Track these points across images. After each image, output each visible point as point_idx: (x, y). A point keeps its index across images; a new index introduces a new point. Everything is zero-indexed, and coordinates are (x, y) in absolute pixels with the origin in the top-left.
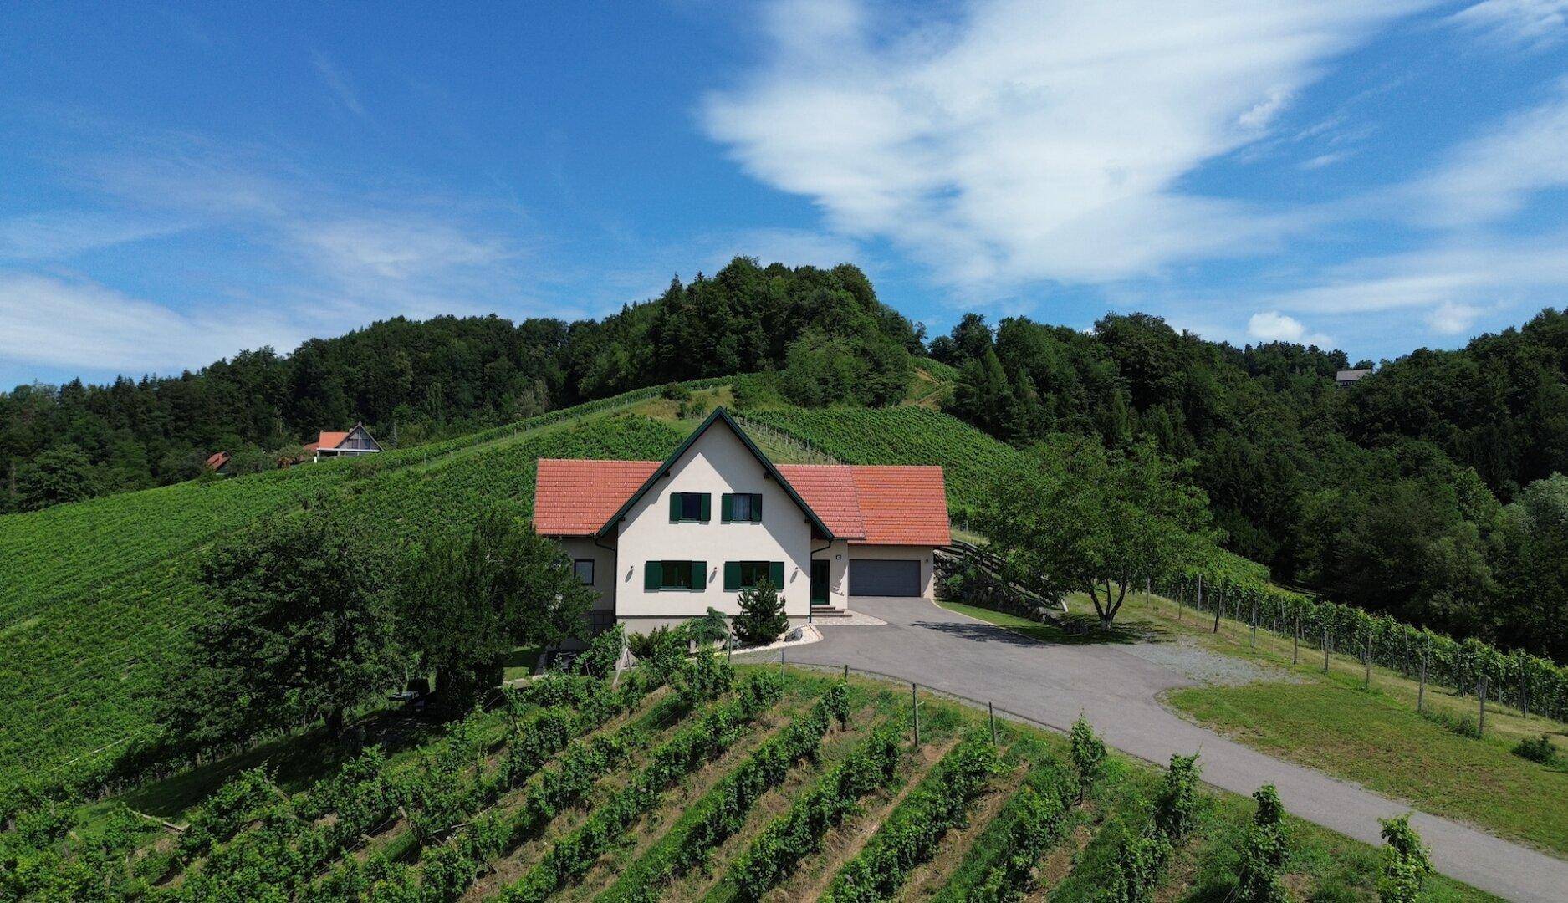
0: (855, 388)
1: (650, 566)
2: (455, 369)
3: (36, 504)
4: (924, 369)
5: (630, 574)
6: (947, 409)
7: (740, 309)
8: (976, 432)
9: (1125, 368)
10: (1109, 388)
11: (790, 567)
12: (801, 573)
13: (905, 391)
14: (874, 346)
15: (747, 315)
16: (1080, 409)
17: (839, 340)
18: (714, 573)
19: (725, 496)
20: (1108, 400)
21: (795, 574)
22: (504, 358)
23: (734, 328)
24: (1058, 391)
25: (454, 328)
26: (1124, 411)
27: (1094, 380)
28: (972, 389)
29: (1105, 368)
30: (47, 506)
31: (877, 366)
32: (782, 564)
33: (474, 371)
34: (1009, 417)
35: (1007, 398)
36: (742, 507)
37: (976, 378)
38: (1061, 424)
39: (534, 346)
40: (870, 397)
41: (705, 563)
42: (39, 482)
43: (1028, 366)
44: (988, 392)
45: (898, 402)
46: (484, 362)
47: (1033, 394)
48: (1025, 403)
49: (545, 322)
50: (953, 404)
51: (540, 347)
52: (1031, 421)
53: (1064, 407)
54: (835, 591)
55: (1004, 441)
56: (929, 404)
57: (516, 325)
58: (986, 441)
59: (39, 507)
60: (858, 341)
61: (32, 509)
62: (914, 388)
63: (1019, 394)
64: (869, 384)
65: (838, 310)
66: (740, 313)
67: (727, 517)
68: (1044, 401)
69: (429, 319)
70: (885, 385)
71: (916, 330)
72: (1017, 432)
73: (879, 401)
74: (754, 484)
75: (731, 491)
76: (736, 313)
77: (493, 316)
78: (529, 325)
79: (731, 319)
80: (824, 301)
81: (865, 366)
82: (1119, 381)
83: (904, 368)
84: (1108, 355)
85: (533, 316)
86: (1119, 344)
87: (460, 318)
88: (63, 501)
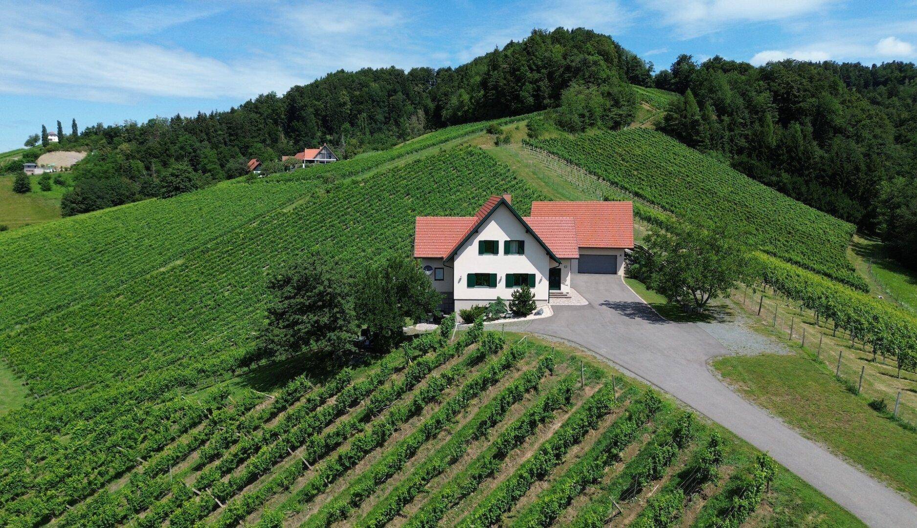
0: (602, 118)
1: (470, 276)
2: (373, 101)
3: (170, 194)
4: (647, 102)
5: (460, 279)
6: (659, 128)
7: (534, 68)
8: (675, 142)
9: (777, 97)
10: (764, 112)
11: (538, 276)
12: (544, 279)
13: (634, 117)
14: (615, 90)
15: (539, 71)
16: (744, 125)
17: (593, 88)
18: (500, 280)
19: (506, 242)
20: (761, 120)
21: (541, 280)
22: (400, 93)
23: (531, 80)
24: (730, 115)
25: (371, 75)
26: (772, 127)
27: (755, 107)
28: (675, 115)
29: (763, 98)
30: (176, 195)
31: (617, 104)
32: (534, 275)
33: (384, 102)
34: (698, 133)
35: (697, 121)
36: (514, 247)
37: (678, 108)
38: (731, 136)
39: (417, 85)
40: (611, 124)
41: (496, 275)
42: (171, 182)
43: (712, 99)
44: (685, 117)
45: (629, 124)
46: (390, 96)
47: (714, 117)
48: (708, 124)
49: (422, 69)
50: (663, 125)
51: (420, 85)
52: (711, 135)
53: (734, 125)
54: (564, 284)
55: (694, 148)
56: (648, 125)
57: (406, 73)
58: (682, 149)
59: (172, 196)
60: (605, 88)
61: (169, 197)
62: (640, 115)
63: (705, 118)
64: (611, 115)
65: (593, 68)
66: (535, 70)
67: (507, 252)
68: (721, 121)
69: (357, 70)
70: (621, 115)
71: (647, 66)
72: (702, 142)
73: (616, 126)
74: (520, 236)
75: (509, 239)
76: (532, 70)
77: (393, 67)
78: (414, 72)
79: (529, 74)
80: (585, 62)
81: (609, 103)
82: (771, 107)
83: (634, 103)
84: (766, 89)
85: (415, 67)
86: (774, 81)
87: (375, 69)
88: (183, 192)
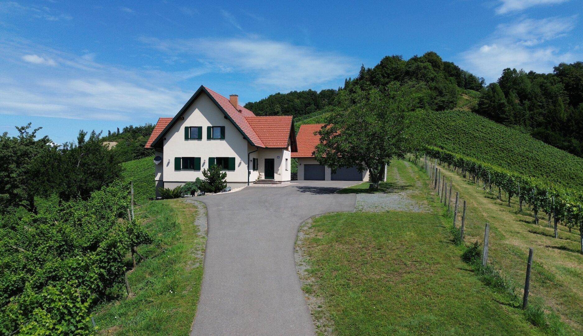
0: (430, 104)
1: (177, 160)
2: (296, 110)
4: (466, 94)
5: (169, 163)
6: (474, 110)
7: (386, 75)
8: (487, 120)
9: (567, 87)
10: (557, 96)
11: (238, 160)
12: (243, 163)
13: (456, 104)
14: (441, 85)
15: (388, 78)
16: (542, 107)
17: (422, 83)
18: (204, 163)
19: (209, 128)
20: (555, 103)
21: (240, 163)
22: (313, 105)
23: (382, 83)
24: (529, 99)
25: (296, 95)
26: (563, 107)
27: (550, 93)
28: (486, 101)
29: (558, 87)
31: (441, 93)
32: (234, 158)
33: (302, 111)
34: (504, 112)
35: (503, 104)
37: (489, 96)
38: (531, 114)
39: (324, 100)
40: (435, 107)
43: (516, 89)
44: (494, 102)
45: (452, 109)
46: (306, 106)
47: (517, 101)
48: (512, 106)
49: (329, 90)
50: (477, 108)
51: (326, 100)
52: (515, 114)
53: (533, 106)
54: (277, 173)
55: (502, 124)
56: (466, 109)
57: (318, 93)
58: (492, 124)
60: (433, 84)
62: (460, 103)
63: (510, 102)
64: (436, 101)
65: (423, 71)
66: (385, 77)
67: (209, 138)
68: (522, 104)
69: (288, 93)
70: (443, 102)
72: (508, 119)
73: (440, 108)
74: (222, 122)
75: (211, 125)
76: (384, 77)
77: (310, 90)
78: (323, 93)
79: (382, 80)
80: (418, 68)
81: (435, 94)
82: (563, 93)
83: (455, 94)
84: (559, 82)
85: (324, 89)
86: (565, 76)
87: (299, 92)
